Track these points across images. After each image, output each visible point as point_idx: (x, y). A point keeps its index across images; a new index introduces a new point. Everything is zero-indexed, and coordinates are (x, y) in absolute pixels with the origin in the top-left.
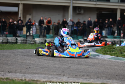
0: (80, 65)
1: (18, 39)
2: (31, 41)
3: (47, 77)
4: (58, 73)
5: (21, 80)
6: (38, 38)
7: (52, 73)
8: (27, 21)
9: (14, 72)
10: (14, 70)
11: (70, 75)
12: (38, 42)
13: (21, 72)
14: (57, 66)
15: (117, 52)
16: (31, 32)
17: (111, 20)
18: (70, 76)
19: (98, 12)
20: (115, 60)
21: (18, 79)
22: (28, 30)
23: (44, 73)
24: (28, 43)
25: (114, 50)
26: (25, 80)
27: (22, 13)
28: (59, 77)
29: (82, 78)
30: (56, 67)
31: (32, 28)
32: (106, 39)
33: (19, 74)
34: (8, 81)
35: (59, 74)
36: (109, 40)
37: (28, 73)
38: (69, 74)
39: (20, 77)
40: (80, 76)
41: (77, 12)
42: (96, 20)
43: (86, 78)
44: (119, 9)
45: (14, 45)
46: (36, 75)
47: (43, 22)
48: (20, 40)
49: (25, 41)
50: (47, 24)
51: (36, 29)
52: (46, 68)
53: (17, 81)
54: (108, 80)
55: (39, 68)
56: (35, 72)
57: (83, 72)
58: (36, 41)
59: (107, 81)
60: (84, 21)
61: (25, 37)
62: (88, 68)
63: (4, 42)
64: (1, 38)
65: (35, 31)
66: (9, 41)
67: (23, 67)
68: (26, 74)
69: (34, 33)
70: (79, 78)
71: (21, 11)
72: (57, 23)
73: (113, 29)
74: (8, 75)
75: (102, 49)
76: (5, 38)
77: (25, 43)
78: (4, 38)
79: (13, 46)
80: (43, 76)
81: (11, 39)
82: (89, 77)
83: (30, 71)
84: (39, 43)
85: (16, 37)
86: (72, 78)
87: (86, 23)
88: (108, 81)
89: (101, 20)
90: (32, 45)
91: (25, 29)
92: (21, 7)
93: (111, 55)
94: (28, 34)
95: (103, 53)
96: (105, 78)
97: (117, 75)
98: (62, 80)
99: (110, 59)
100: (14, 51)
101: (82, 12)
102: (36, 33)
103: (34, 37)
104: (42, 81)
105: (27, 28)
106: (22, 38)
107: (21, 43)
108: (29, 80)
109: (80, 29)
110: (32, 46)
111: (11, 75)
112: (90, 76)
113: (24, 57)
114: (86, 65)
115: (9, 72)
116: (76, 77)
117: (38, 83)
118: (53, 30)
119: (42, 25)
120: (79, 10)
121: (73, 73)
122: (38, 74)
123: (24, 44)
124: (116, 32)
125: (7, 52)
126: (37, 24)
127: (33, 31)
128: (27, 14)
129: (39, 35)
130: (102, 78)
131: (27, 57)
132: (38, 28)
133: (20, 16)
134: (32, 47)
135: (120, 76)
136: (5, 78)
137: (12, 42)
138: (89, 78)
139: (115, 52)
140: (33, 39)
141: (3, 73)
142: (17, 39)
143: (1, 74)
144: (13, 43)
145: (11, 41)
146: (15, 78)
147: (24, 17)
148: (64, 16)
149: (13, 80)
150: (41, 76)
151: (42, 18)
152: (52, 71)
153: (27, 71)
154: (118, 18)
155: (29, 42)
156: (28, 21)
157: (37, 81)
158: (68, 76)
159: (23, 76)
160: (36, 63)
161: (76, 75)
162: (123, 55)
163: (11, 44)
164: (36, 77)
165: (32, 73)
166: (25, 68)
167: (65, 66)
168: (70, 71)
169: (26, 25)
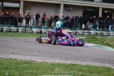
0: (69, 50)
1: (19, 29)
2: (30, 31)
3: (43, 58)
4: (51, 56)
5: (22, 60)
6: (35, 29)
7: (47, 56)
10: (16, 53)
13: (21, 54)
14: (50, 50)
15: (99, 42)
19: (84, 9)
21: (19, 59)
22: (27, 22)
23: (40, 55)
24: (27, 32)
25: (96, 39)
26: (25, 60)
27: (23, 8)
28: (52, 59)
29: (71, 60)
32: (90, 31)
33: (20, 56)
35: (53, 57)
36: (93, 32)
37: (28, 55)
38: (61, 57)
39: (21, 58)
40: (69, 58)
41: (67, 9)
43: (74, 61)
44: (101, 7)
45: (16, 33)
46: (34, 57)
47: (39, 16)
49: (24, 31)
52: (42, 52)
54: (92, 62)
55: (36, 51)
56: (33, 54)
57: (71, 56)
58: (33, 31)
59: (90, 63)
63: (7, 31)
64: (6, 27)
68: (26, 56)
70: (68, 60)
71: (22, 6)
72: (51, 17)
74: (11, 56)
75: (86, 38)
76: (9, 27)
80: (39, 58)
81: (13, 28)
83: (28, 54)
84: (36, 32)
85: (17, 27)
86: (63, 60)
88: (92, 64)
90: (30, 34)
92: (22, 3)
93: (94, 43)
95: (87, 42)
96: (89, 61)
97: (99, 59)
98: (55, 61)
99: (93, 47)
100: (16, 38)
101: (71, 9)
103: (32, 28)
104: (39, 61)
106: (22, 28)
107: (21, 32)
108: (28, 60)
110: (30, 35)
111: (14, 56)
112: (77, 59)
113: (24, 43)
114: (74, 51)
115: (12, 54)
116: (66, 59)
117: (35, 62)
118: (47, 23)
119: (38, 18)
120: (69, 7)
121: (63, 57)
122: (36, 56)
123: (24, 33)
124: (98, 26)
125: (10, 39)
128: (27, 9)
130: (87, 61)
131: (27, 43)
134: (31, 35)
135: (102, 60)
136: (8, 58)
137: (14, 31)
138: (76, 61)
139: (97, 42)
141: (7, 54)
142: (18, 29)
143: (5, 55)
144: (14, 32)
145: (13, 30)
146: (17, 58)
147: (24, 12)
148: (56, 12)
150: (38, 58)
152: (46, 54)
153: (27, 53)
154: (100, 15)
155: (28, 31)
157: (35, 61)
158: (59, 59)
159: (23, 57)
161: (66, 58)
162: (103, 43)
164: (34, 59)
165: (30, 55)
166: (25, 51)
167: (57, 51)
168: (61, 54)
169: (26, 18)
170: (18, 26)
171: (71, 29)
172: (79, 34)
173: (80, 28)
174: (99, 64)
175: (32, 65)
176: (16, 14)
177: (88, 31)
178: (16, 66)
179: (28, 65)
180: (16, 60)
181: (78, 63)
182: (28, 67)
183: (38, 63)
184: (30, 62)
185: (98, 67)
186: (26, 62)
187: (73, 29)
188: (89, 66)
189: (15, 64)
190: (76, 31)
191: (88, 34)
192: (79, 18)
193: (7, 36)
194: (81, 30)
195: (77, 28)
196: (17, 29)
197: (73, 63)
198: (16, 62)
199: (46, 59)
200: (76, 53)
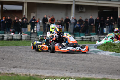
0: (83, 60)
1: (23, 36)
2: (35, 38)
3: (51, 72)
5: (26, 75)
7: (55, 68)
9: (19, 68)
10: (19, 66)
11: (73, 70)
13: (25, 68)
14: (60, 61)
15: (118, 49)
16: (35, 29)
17: (112, 18)
19: (100, 10)
20: (115, 56)
21: (23, 74)
22: (33, 28)
23: (48, 68)
25: (115, 46)
26: (30, 75)
27: (26, 11)
28: (62, 72)
29: (84, 73)
30: (59, 63)
31: (36, 26)
33: (23, 69)
34: (13, 76)
35: (62, 69)
37: (33, 68)
39: (25, 72)
40: (82, 71)
41: (80, 10)
42: (98, 18)
43: (88, 73)
45: (19, 41)
46: (40, 71)
47: (47, 20)
49: (29, 38)
50: (51, 22)
51: (40, 27)
52: (50, 63)
53: (22, 76)
54: (109, 75)
55: (43, 63)
56: (39, 67)
57: (85, 67)
60: (87, 19)
61: (30, 34)
63: (9, 39)
64: (7, 35)
65: (39, 28)
66: (14, 38)
68: (30, 69)
69: (38, 31)
70: (81, 73)
73: (114, 26)
74: (13, 70)
75: (103, 45)
77: (29, 39)
79: (18, 43)
80: (47, 71)
81: (16, 36)
82: (91, 72)
83: (34, 67)
86: (75, 73)
87: (88, 21)
88: (109, 76)
89: (102, 18)
91: (29, 26)
92: (25, 5)
93: (113, 51)
94: (32, 32)
95: (104, 49)
96: (106, 73)
97: (117, 71)
98: (65, 75)
99: (111, 55)
100: (20, 48)
101: (84, 10)
102: (40, 31)
103: (38, 34)
104: (46, 76)
105: (31, 25)
107: (26, 40)
108: (33, 75)
109: (83, 27)
111: (16, 70)
112: (92, 71)
113: (28, 53)
114: (88, 61)
115: (14, 67)
116: (78, 72)
119: (46, 22)
120: (82, 8)
121: (75, 69)
122: (42, 69)
123: (28, 41)
125: (12, 48)
126: (41, 21)
127: (37, 28)
128: (32, 12)
129: (42, 33)
130: (103, 73)
131: (32, 53)
132: (42, 25)
133: (24, 14)
136: (10, 73)
137: (17, 39)
138: (91, 74)
139: (116, 49)
140: (37, 36)
141: (8, 68)
142: (21, 36)
143: (6, 69)
145: (16, 38)
146: (20, 73)
147: (29, 15)
148: (67, 14)
149: (17, 75)
150: (45, 71)
151: (45, 16)
152: (55, 66)
153: (31, 66)
155: (33, 39)
156: (32, 19)
157: (41, 76)
158: (70, 72)
159: (27, 71)
160: (40, 59)
161: (78, 70)
163: (16, 41)
164: (40, 73)
165: (36, 68)
166: (29, 64)
167: (68, 62)
168: (73, 66)
169: (31, 22)
171: (84, 33)
174: (117, 76)
181: (93, 76)
187: (87, 34)
190: (90, 36)
193: (9, 45)
194: (96, 35)
199: (55, 73)
200: (91, 63)
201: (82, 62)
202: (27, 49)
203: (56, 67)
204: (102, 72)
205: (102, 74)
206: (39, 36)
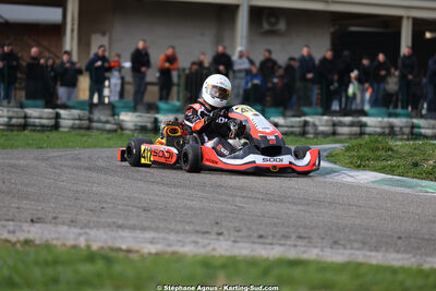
0: (275, 201)
1: (63, 116)
2: (107, 122)
3: (164, 239)
4: (198, 228)
5: (74, 247)
6: (130, 114)
7: (179, 227)
8: (92, 56)
9: (51, 223)
10: (50, 216)
11: (241, 234)
12: (130, 125)
13: (73, 223)
14: (196, 204)
15: (402, 162)
16: (106, 92)
17: (381, 57)
18: (241, 237)
19: (337, 28)
20: (393, 189)
21: (64, 245)
23: (153, 225)
24: (98, 129)
25: (390, 153)
26: (88, 247)
27: (76, 27)
28: (202, 240)
29: (281, 245)
30: (192, 208)
32: (364, 119)
33: (65, 228)
34: (30, 249)
35: (205, 230)
36: (374, 122)
37: (98, 226)
38: (238, 231)
39: (72, 236)
40: (273, 236)
41: (266, 26)
42: (329, 55)
43: (295, 246)
44: (408, 18)
45: (47, 133)
46: (126, 233)
48: (68, 117)
49: (85, 123)
52: (160, 209)
53: (59, 250)
54: (371, 251)
55: (135, 209)
56: (120, 222)
57: (283, 224)
58: (123, 121)
59: (365, 256)
61: (88, 108)
62: (302, 213)
63: (13, 125)
64: (5, 110)
65: (118, 89)
66: (32, 120)
67: (82, 206)
68: (90, 228)
70: (271, 244)
71: (73, 20)
74: (29, 232)
75: (348, 149)
76: (19, 110)
77: (86, 127)
78: (16, 109)
79: (45, 138)
80: (149, 235)
81: (38, 114)
82: (306, 240)
83: (103, 220)
84: (133, 128)
85: (54, 108)
86: (247, 245)
88: (370, 256)
90: (110, 136)
91: (84, 82)
92: (73, 6)
93: (381, 170)
94: (96, 100)
95: (351, 163)
96: (360, 245)
97: (400, 238)
98: (214, 249)
99: (376, 185)
100: (50, 155)
101: (282, 26)
103: (117, 111)
104: (146, 251)
106: (76, 112)
107: (73, 128)
108: (102, 248)
110: (109, 139)
111: (40, 231)
112: (309, 238)
113: (83, 173)
114: (294, 203)
115: (32, 221)
116: (261, 240)
117: (131, 256)
118: (182, 88)
120: (273, 20)
121: (250, 229)
122: (133, 228)
123: (82, 132)
125: (25, 157)
126: (128, 65)
128: (95, 32)
129: (132, 105)
130: (348, 246)
131: (95, 175)
132: (129, 78)
134: (111, 142)
135: (412, 240)
136: (18, 241)
137: (43, 126)
138: (305, 246)
139: (394, 163)
140: (114, 114)
141: (11, 223)
142: (58, 116)
143: (5, 226)
144: (43, 128)
145: (37, 120)
146: (52, 239)
147: (84, 43)
148: (219, 40)
150: (141, 236)
151: (141, 45)
152: (178, 219)
153: (94, 219)
154: (405, 48)
155: (99, 125)
156: (96, 55)
157: (129, 251)
158: (232, 239)
159: (80, 235)
160: (125, 194)
161: (261, 233)
163: (38, 131)
164: (125, 240)
165: (109, 226)
166: (87, 210)
167: (223, 206)
168: (242, 220)
169: (90, 68)
170: (59, 102)
171: (281, 109)
172: (317, 134)
173: (322, 106)
174: (399, 256)
175: (117, 268)
176: (47, 54)
177: (355, 119)
178: (50, 271)
179: (100, 266)
180: (48, 246)
181: (312, 254)
182: (99, 275)
183: (143, 258)
184: (107, 257)
185: (394, 271)
186: (91, 257)
187: (289, 113)
188: (359, 265)
189: (46, 263)
190: (303, 119)
191: (356, 129)
192: (317, 62)
193: (12, 147)
194: (323, 114)
195: (310, 104)
196: (54, 116)
197: (292, 254)
198: (50, 258)
199: (178, 241)
200: (305, 211)
201: (273, 208)
202: (79, 159)
203: (180, 222)
204: (342, 242)
205: (345, 248)
206: (118, 115)
